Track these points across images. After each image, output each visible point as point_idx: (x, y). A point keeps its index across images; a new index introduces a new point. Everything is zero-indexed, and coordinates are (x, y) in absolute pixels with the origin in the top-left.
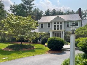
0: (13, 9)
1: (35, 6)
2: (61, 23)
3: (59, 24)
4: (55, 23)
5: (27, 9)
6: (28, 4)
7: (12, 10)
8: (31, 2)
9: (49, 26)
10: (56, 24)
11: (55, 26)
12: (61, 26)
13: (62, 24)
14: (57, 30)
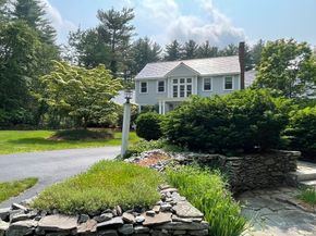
0: (77, 42)
1: (136, 34)
2: (189, 81)
3: (186, 84)
4: (175, 81)
5: (114, 42)
6: (116, 28)
7: (74, 45)
8: (125, 22)
9: (161, 89)
10: (179, 84)
11: (175, 88)
12: (189, 88)
13: (192, 84)
14: (179, 99)
